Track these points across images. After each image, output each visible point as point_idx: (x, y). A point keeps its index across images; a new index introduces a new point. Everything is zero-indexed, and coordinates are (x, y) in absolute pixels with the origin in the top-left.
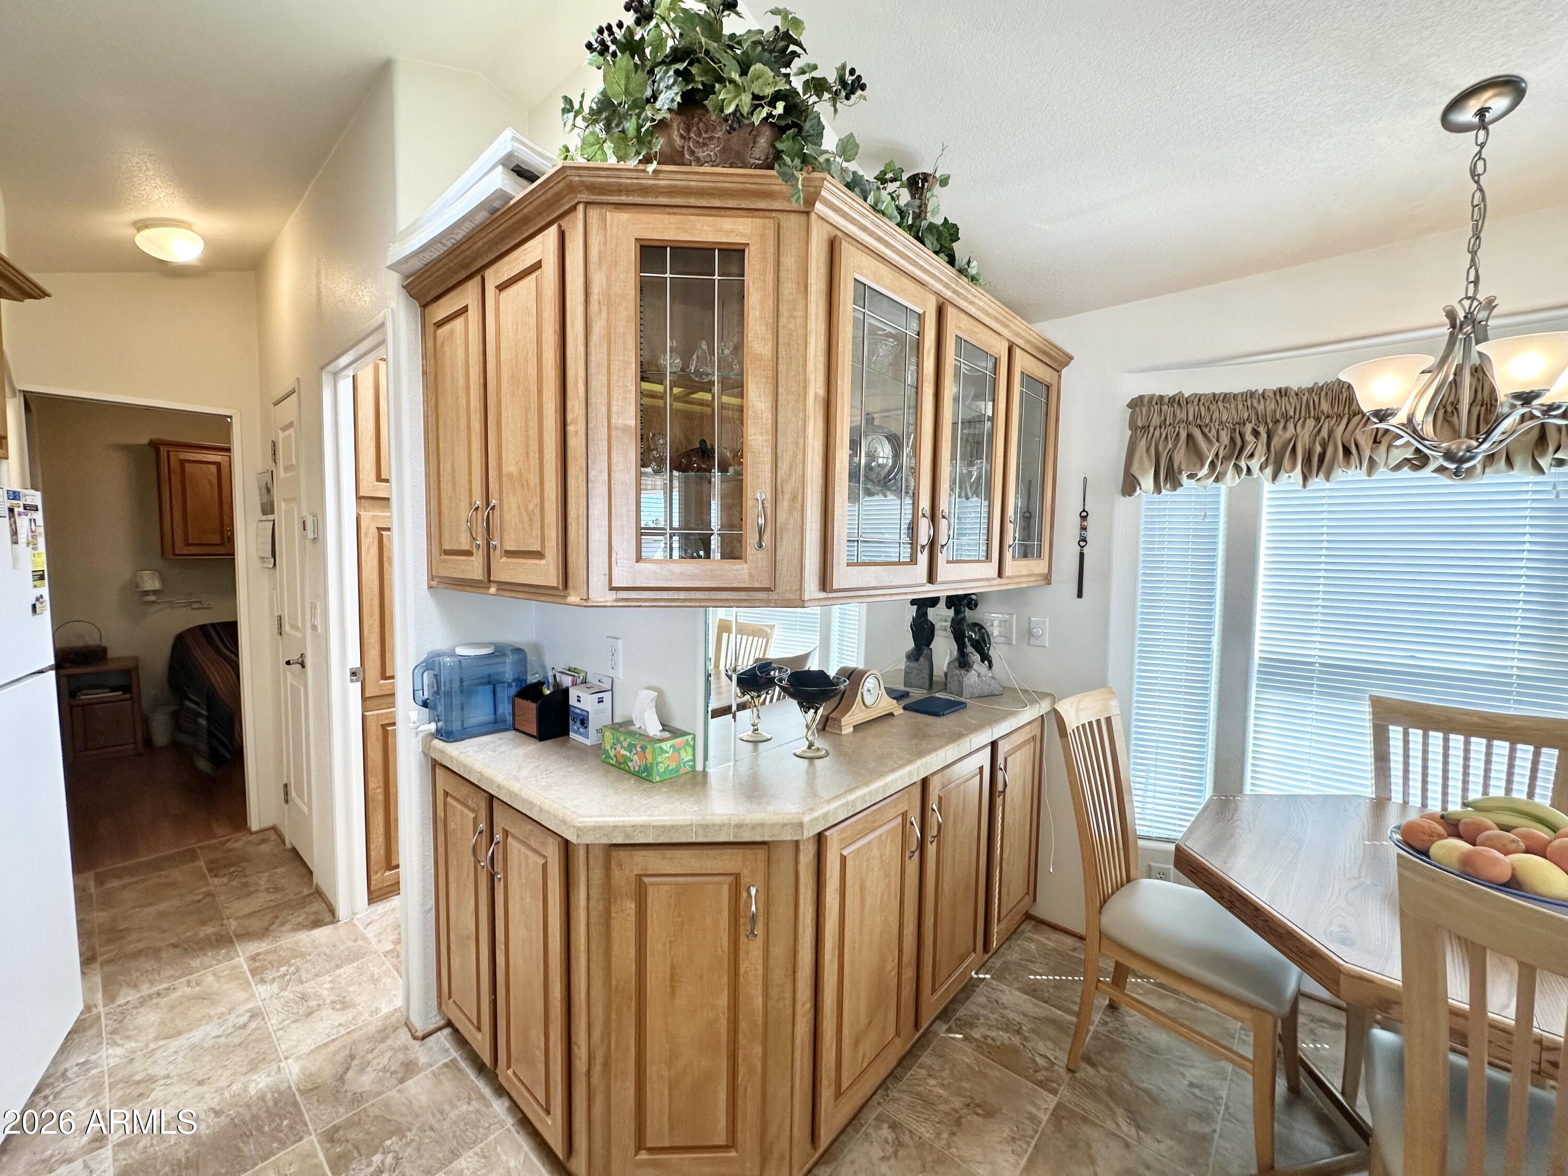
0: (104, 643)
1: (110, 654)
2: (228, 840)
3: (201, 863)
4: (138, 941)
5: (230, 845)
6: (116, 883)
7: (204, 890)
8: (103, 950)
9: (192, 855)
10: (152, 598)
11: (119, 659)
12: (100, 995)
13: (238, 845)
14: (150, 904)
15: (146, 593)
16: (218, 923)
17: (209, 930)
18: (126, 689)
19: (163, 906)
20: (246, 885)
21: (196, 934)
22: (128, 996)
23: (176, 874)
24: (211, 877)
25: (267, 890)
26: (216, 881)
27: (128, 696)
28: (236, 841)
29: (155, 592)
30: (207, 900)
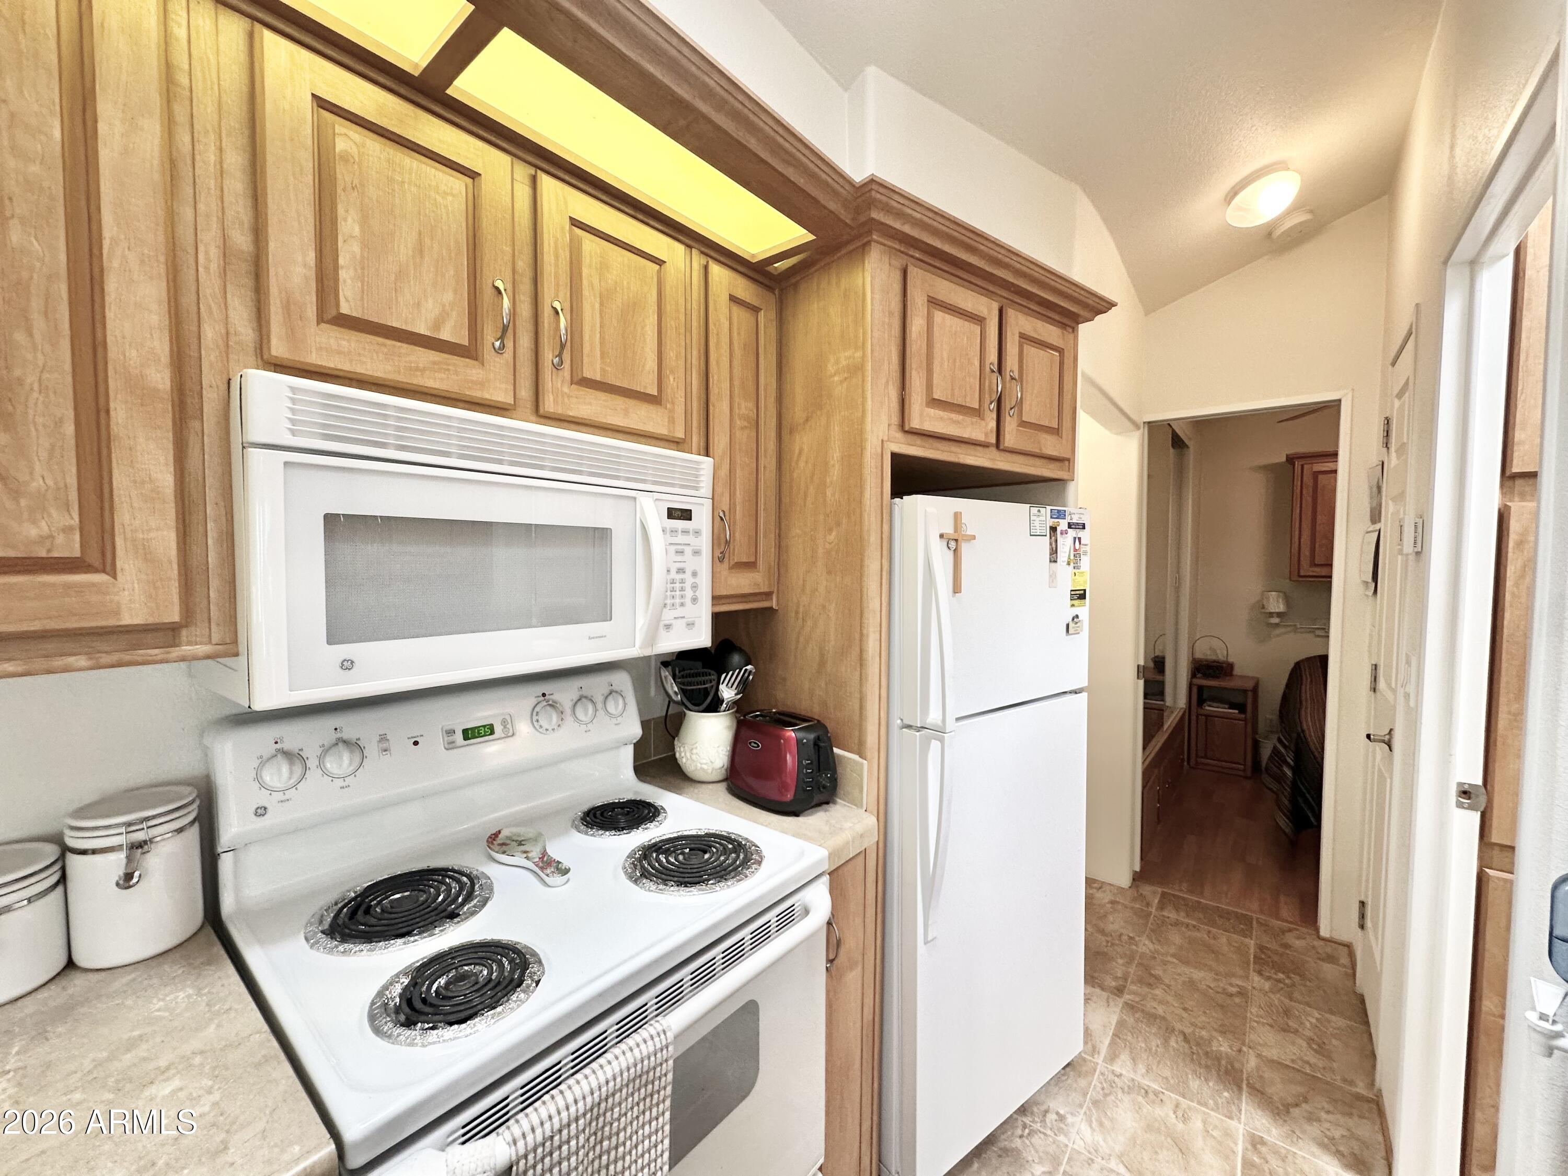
0: (1231, 660)
1: (1237, 671)
2: (1290, 930)
3: (1251, 943)
4: (1161, 1002)
5: (1290, 938)
6: (1171, 914)
7: (1240, 983)
8: (1134, 988)
9: (1244, 924)
10: (1275, 620)
11: (1242, 677)
12: (1107, 1041)
13: (1298, 943)
14: (1186, 963)
15: (1271, 615)
16: (1237, 1046)
17: (1222, 1046)
18: (1242, 708)
19: (1197, 975)
20: (1287, 1012)
21: (1210, 1041)
22: (1123, 1066)
23: (1223, 940)
24: (1254, 971)
25: (1310, 1041)
26: (1257, 979)
27: (1243, 716)
28: (1298, 938)
29: (1279, 615)
30: (1237, 1000)
